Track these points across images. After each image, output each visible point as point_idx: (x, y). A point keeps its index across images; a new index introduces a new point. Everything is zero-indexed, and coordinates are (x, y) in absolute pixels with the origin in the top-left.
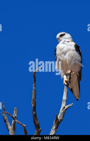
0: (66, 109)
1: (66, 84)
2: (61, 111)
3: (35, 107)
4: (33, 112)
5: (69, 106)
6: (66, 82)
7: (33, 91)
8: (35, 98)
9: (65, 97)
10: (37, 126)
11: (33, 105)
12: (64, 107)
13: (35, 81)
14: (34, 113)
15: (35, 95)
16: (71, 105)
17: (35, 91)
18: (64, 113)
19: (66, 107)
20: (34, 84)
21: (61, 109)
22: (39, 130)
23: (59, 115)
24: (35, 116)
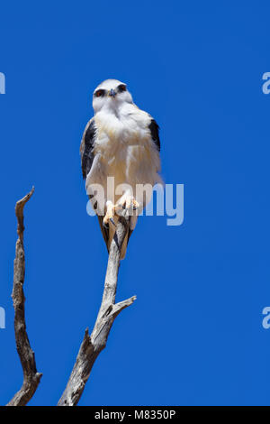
0: (115, 315)
2: (101, 320)
3: (21, 307)
4: (16, 324)
5: (123, 303)
7: (17, 261)
8: (22, 281)
9: (111, 279)
10: (30, 366)
11: (16, 302)
12: (110, 309)
13: (22, 229)
14: (20, 326)
15: (23, 273)
16: (129, 301)
17: (23, 260)
18: (109, 326)
19: (116, 308)
20: (19, 240)
21: (101, 313)
22: (34, 378)
23: (95, 333)
24: (22, 334)
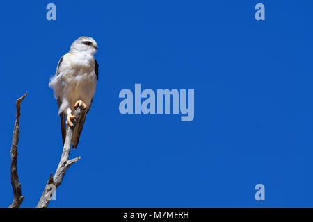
0: (67, 166)
1: (71, 124)
2: (60, 168)
3: (15, 158)
4: (11, 168)
5: (73, 160)
6: (72, 120)
7: (15, 132)
8: (17, 144)
9: (67, 146)
10: (17, 192)
11: (12, 155)
12: (65, 163)
13: (19, 114)
14: (14, 169)
15: (18, 139)
16: (76, 159)
17: (18, 132)
18: (64, 173)
19: (69, 163)
20: (16, 121)
21: (60, 165)
22: (20, 199)
23: (56, 176)
24: (15, 173)
